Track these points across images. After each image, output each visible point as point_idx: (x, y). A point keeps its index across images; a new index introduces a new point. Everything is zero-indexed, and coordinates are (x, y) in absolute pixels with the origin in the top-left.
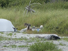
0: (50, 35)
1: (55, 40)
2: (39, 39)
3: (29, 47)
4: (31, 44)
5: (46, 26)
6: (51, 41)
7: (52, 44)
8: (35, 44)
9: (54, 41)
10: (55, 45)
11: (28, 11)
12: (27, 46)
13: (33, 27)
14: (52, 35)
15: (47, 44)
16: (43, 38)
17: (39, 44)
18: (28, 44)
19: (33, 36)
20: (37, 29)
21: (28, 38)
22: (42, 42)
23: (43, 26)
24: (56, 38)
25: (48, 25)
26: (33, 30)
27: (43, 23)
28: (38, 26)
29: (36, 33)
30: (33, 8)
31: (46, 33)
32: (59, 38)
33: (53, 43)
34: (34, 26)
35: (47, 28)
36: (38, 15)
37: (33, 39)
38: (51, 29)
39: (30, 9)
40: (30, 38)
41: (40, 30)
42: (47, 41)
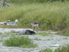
0: (25, 30)
1: (30, 35)
2: (14, 33)
3: (4, 42)
4: (6, 38)
5: (21, 20)
6: (26, 36)
8: (10, 38)
10: (30, 40)
11: (3, 5)
12: (2, 41)
14: (28, 29)
15: (23, 39)
16: (18, 32)
17: (14, 38)
18: (3, 39)
19: (8, 30)
20: (12, 24)
21: (3, 32)
22: (17, 36)
23: (19, 20)
24: (32, 33)
27: (18, 17)
28: (13, 20)
29: (11, 27)
30: (8, 2)
32: (35, 33)
33: (29, 38)
34: (9, 21)
35: (22, 22)
36: (13, 9)
37: (8, 34)
38: (26, 23)
39: (5, 3)
40: (5, 33)
41: (15, 24)
42: (22, 36)
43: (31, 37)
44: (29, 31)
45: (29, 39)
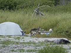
0: (59, 39)
1: (65, 44)
2: (48, 43)
3: (38, 52)
4: (40, 48)
5: (55, 29)
6: (60, 45)
7: (61, 48)
8: (44, 48)
9: (63, 45)
11: (37, 14)
12: (36, 51)
13: (42, 31)
14: (62, 39)
15: (57, 48)
16: (53, 42)
17: (48, 48)
18: (36, 48)
19: (42, 40)
20: (46, 33)
21: (37, 42)
22: (51, 46)
24: (66, 42)
25: (58, 28)
26: (41, 33)
27: (52, 27)
28: (47, 29)
29: (45, 36)
30: (42, 11)
31: (55, 37)
32: (69, 42)
33: (63, 47)
35: (56, 31)
36: (47, 18)
37: (42, 43)
38: (60, 33)
39: (39, 12)
40: (39, 42)
41: (49, 33)
42: (57, 45)
43: (65, 46)
44: (64, 41)
45: (63, 49)
